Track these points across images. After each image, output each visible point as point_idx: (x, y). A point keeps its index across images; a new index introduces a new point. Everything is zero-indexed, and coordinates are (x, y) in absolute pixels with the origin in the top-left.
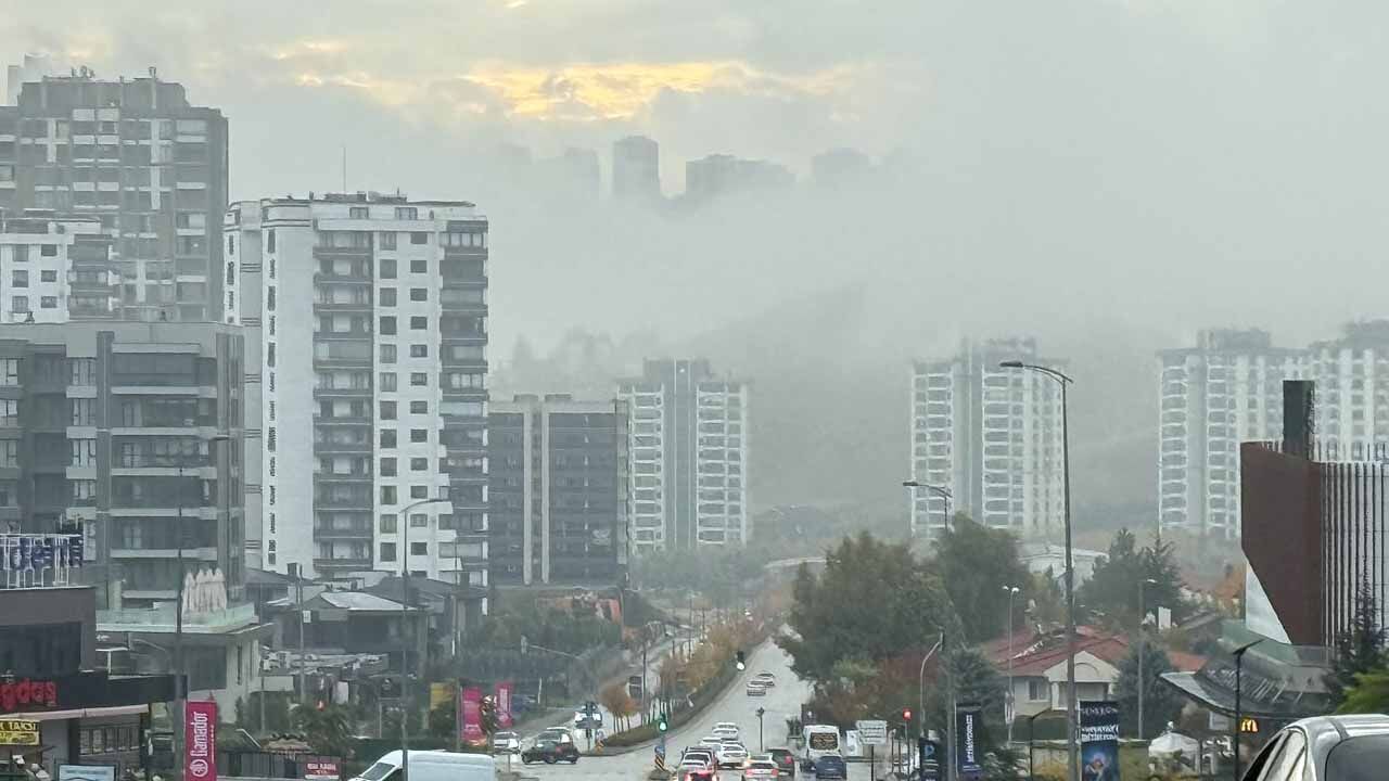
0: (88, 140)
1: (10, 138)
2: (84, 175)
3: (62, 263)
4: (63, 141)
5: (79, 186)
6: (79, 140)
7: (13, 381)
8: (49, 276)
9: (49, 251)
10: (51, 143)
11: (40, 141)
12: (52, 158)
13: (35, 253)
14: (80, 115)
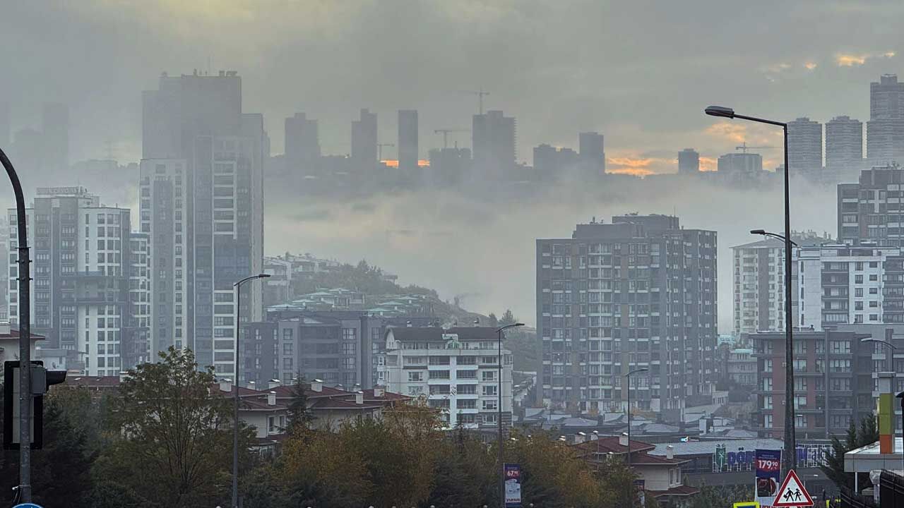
0: (896, 201)
1: (856, 200)
2: (894, 219)
3: (880, 271)
4: (883, 202)
5: (891, 225)
6: (891, 201)
7: (848, 351)
8: (873, 278)
9: (873, 265)
10: (877, 202)
11: (871, 202)
12: (877, 211)
13: (866, 266)
14: (891, 188)
